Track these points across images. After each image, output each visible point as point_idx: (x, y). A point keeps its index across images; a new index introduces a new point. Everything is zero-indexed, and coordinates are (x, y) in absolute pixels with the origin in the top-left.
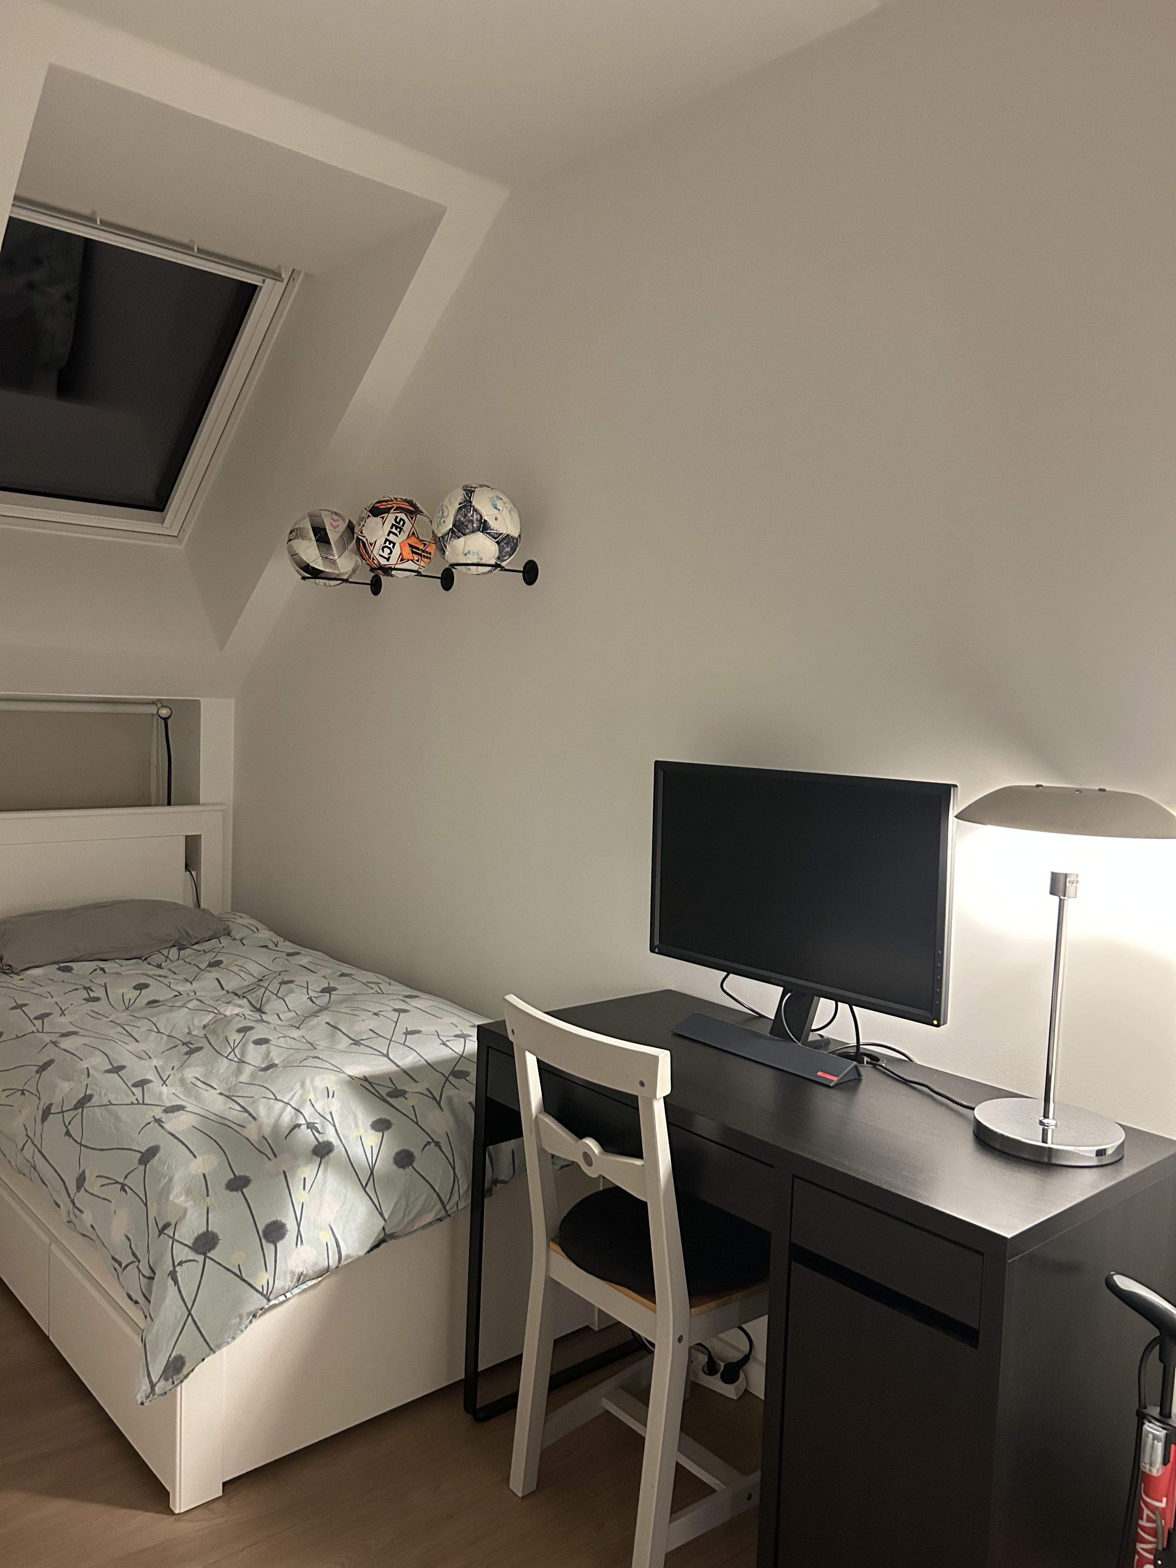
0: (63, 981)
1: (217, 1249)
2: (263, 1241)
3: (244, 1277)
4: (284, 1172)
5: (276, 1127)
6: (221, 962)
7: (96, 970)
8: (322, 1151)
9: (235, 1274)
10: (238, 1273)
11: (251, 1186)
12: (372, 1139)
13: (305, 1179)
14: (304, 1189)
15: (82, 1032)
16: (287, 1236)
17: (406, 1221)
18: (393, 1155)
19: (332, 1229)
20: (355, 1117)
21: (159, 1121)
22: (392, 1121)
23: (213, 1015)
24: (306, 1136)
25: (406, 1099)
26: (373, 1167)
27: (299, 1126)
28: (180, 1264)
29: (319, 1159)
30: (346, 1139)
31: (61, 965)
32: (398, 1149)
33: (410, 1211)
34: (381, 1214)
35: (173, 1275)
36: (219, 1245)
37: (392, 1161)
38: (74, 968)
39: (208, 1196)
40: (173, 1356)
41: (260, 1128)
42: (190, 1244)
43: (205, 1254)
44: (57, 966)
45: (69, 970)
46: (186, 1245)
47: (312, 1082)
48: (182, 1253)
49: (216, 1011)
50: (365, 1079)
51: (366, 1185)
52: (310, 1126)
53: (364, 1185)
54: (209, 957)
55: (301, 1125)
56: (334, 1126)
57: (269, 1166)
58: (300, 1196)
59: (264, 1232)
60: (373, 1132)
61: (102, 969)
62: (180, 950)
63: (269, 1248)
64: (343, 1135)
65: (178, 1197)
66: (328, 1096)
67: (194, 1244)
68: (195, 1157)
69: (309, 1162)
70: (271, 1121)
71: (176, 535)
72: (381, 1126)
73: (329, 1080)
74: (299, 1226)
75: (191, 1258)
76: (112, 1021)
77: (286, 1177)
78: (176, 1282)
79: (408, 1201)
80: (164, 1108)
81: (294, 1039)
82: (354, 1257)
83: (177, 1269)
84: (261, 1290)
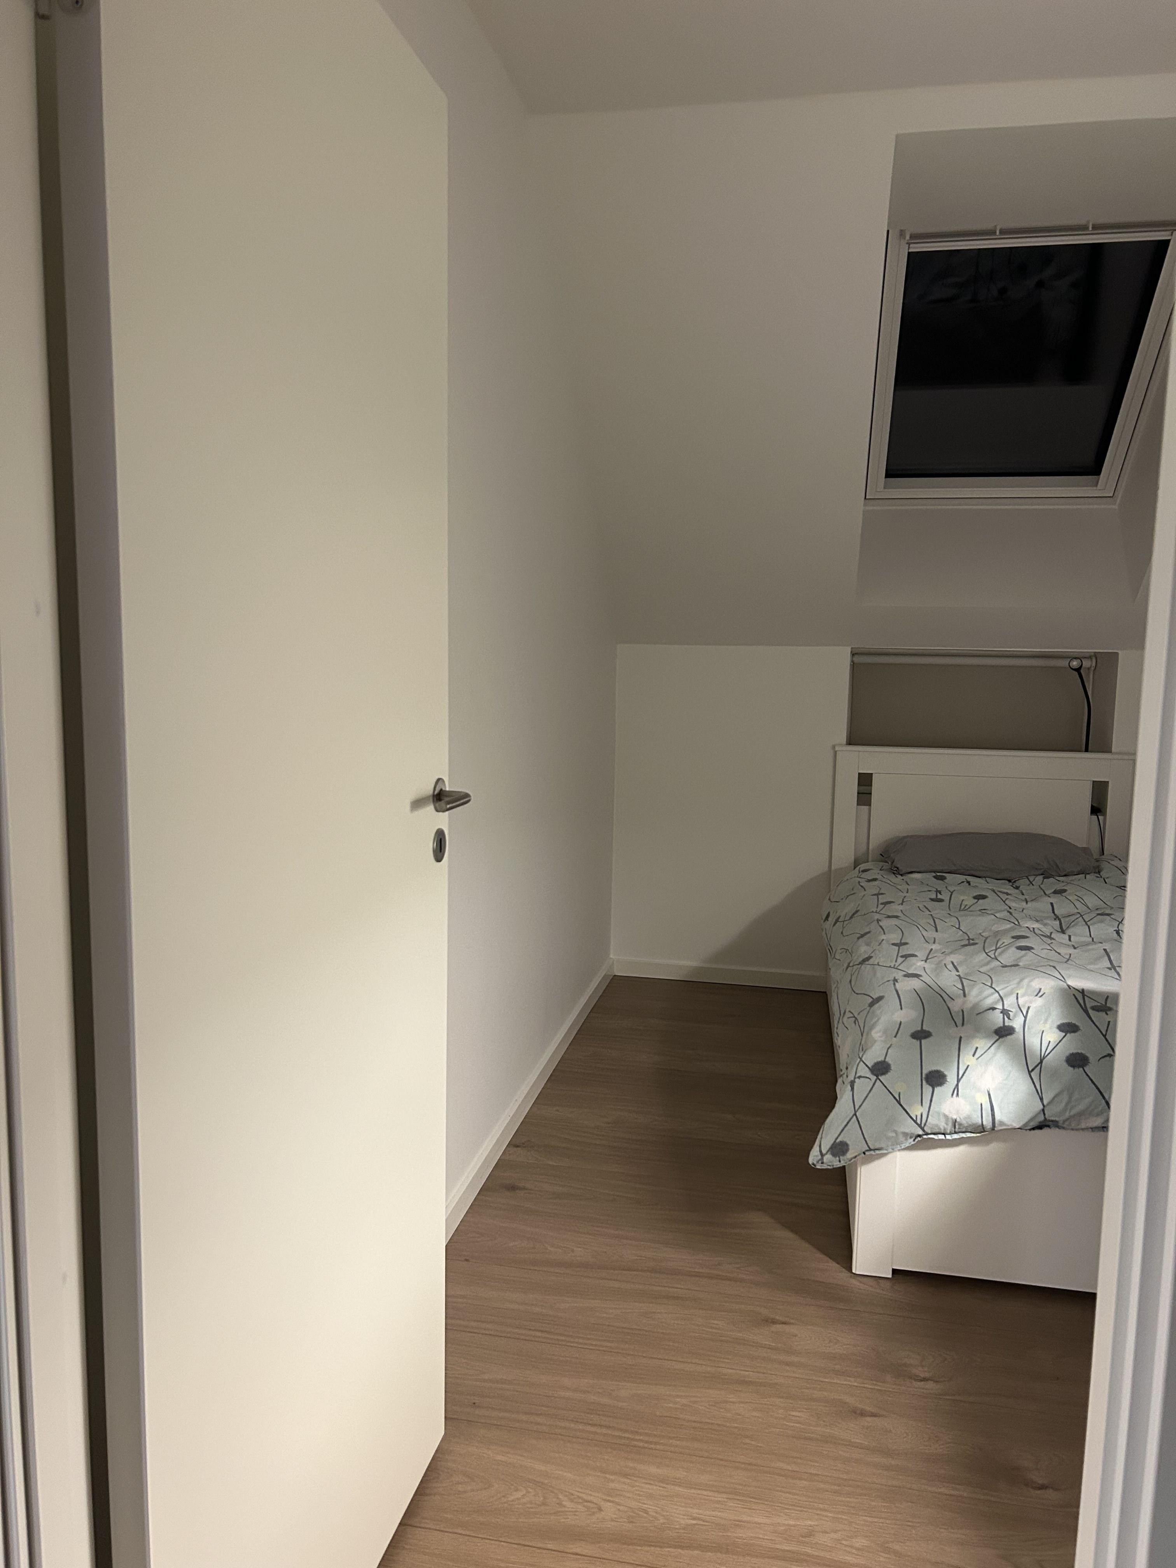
0: (927, 885)
1: (887, 1076)
2: (924, 1082)
3: (902, 1103)
4: (961, 1038)
5: (976, 1006)
6: (1065, 891)
7: (963, 882)
8: (1003, 1032)
9: (895, 1098)
10: (898, 1098)
11: (931, 1039)
12: (1052, 1036)
13: (977, 1048)
14: (974, 1055)
15: (903, 917)
16: (945, 1085)
17: (1067, 1115)
18: (1067, 1053)
19: (989, 1095)
20: (1050, 1014)
21: (895, 980)
22: (1081, 1028)
23: (1013, 924)
24: (997, 1019)
25: (1107, 1014)
26: (1044, 1058)
27: (994, 1009)
28: (860, 1077)
29: (997, 1037)
30: (1029, 1028)
31: (938, 874)
32: (1075, 1051)
33: (1072, 1108)
34: (1041, 1099)
35: (852, 1084)
36: (889, 1073)
37: (1065, 1059)
38: (947, 878)
39: (895, 1037)
40: (838, 1140)
41: (964, 1003)
42: (870, 1066)
43: (877, 1076)
44: (934, 875)
45: (942, 878)
46: (867, 1066)
47: (1030, 981)
48: (863, 1071)
49: (1017, 923)
50: (1083, 992)
51: (1033, 1070)
52: (1005, 1012)
53: (1030, 1070)
54: (1059, 887)
55: (996, 1009)
56: (1025, 1017)
57: (953, 1031)
58: (967, 1059)
59: (927, 1075)
60: (1057, 1030)
61: (969, 883)
62: (1044, 878)
63: (927, 1089)
64: (1028, 1026)
65: (877, 1034)
66: (1037, 995)
67: (873, 1066)
68: (901, 1009)
69: (987, 1036)
70: (977, 1000)
71: (1112, 495)
72: (1067, 1028)
73: (1048, 984)
74: (958, 1081)
75: (868, 1076)
76: (931, 915)
77: (960, 1041)
78: (852, 1089)
79: (1070, 1098)
80: (905, 973)
81: (1059, 954)
82: (1008, 1126)
83: (857, 1080)
84: (915, 1119)
